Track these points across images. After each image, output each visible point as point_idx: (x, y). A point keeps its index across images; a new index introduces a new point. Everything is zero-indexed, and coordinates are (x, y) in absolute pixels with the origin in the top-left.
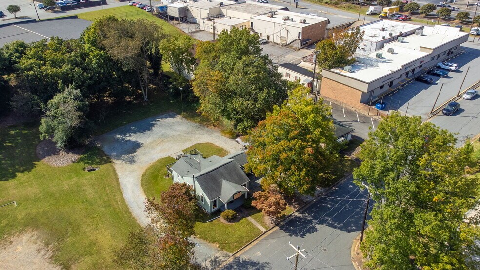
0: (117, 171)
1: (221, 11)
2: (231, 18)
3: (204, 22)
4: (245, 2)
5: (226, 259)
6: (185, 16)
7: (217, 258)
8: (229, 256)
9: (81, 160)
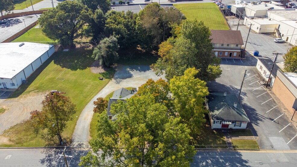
0: (108, 84)
1: (267, 13)
2: (270, 20)
3: (247, 20)
4: (295, 10)
5: (85, 147)
6: (240, 14)
7: (83, 144)
8: (88, 147)
9: (103, 73)
